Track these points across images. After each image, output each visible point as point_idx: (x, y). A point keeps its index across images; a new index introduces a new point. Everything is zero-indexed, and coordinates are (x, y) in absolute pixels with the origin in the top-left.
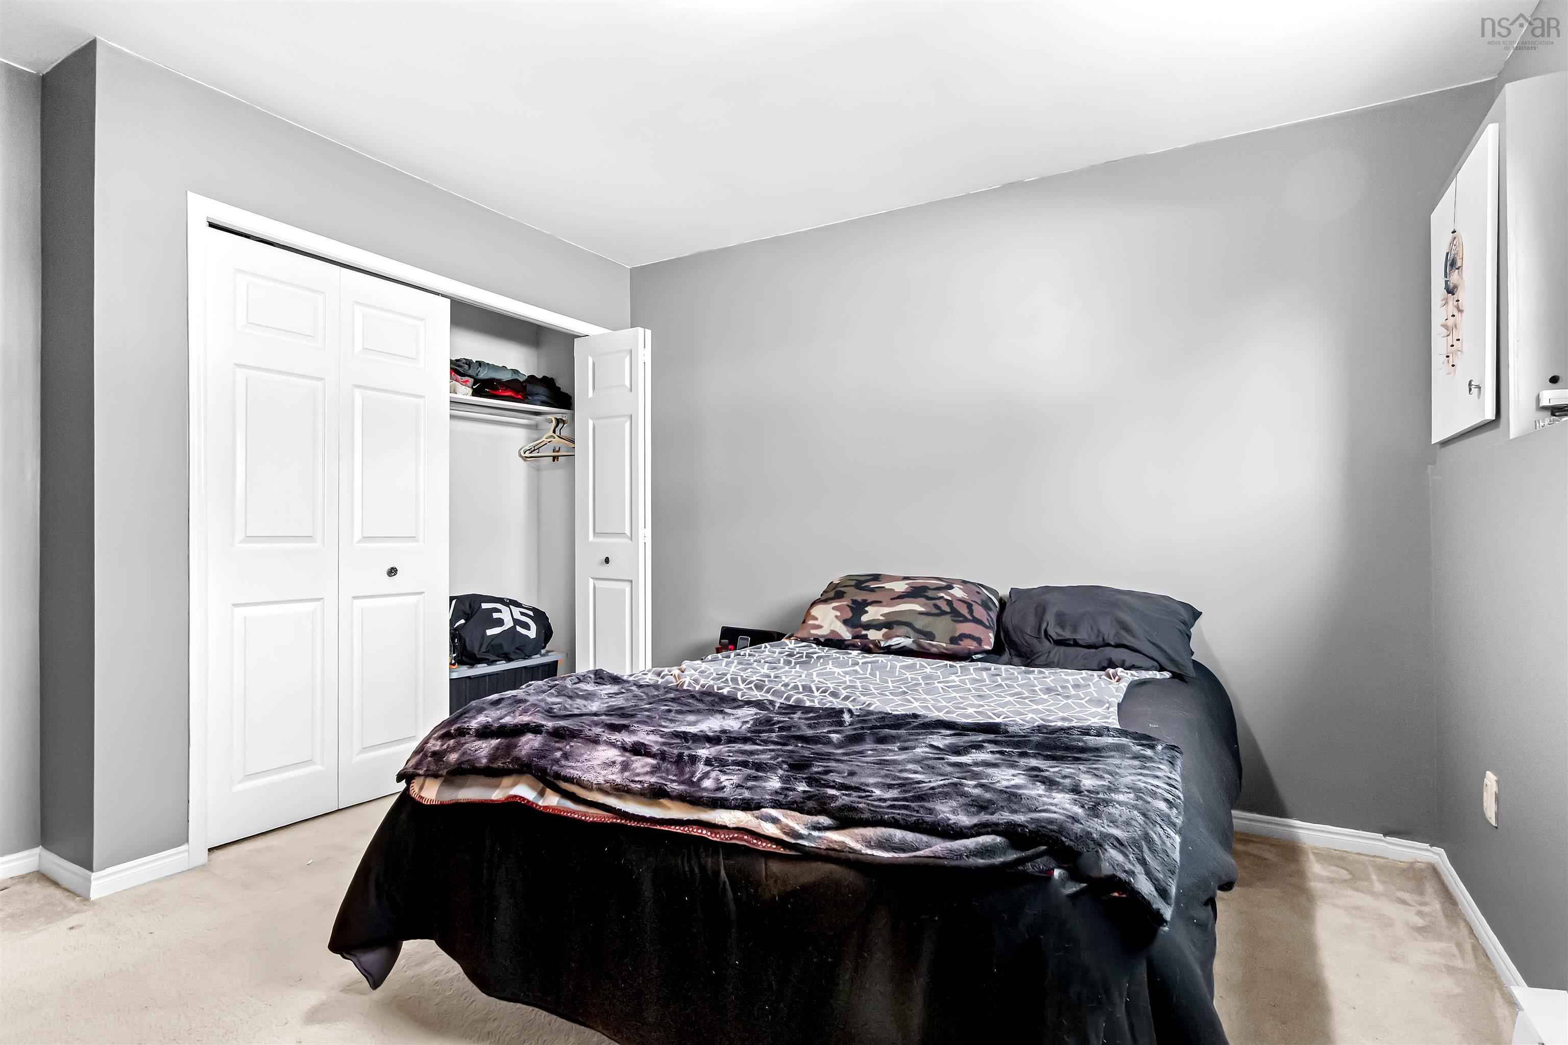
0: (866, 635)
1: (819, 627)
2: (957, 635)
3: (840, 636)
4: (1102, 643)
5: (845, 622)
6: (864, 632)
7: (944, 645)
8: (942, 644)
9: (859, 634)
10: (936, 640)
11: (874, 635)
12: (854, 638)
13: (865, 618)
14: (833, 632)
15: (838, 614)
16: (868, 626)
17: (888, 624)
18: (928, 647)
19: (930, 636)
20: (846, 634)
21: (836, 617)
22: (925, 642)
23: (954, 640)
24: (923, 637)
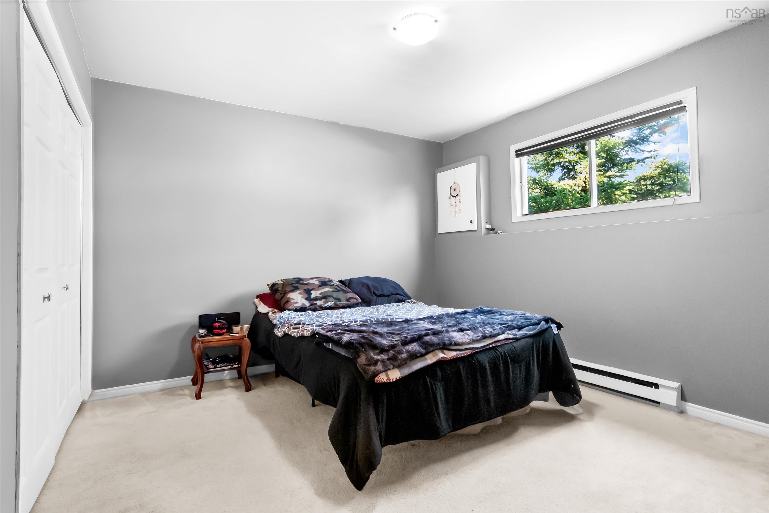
0: (316, 303)
1: (297, 303)
2: (348, 298)
3: (306, 305)
4: (391, 294)
5: (306, 299)
6: (315, 302)
7: (345, 302)
8: (344, 302)
9: (313, 303)
10: (342, 301)
11: (319, 303)
12: (311, 305)
13: (312, 296)
14: (303, 304)
15: (302, 296)
16: (316, 299)
17: (325, 297)
18: (339, 304)
19: (339, 300)
20: (307, 304)
21: (302, 297)
22: (338, 303)
23: (348, 300)
24: (338, 301)
